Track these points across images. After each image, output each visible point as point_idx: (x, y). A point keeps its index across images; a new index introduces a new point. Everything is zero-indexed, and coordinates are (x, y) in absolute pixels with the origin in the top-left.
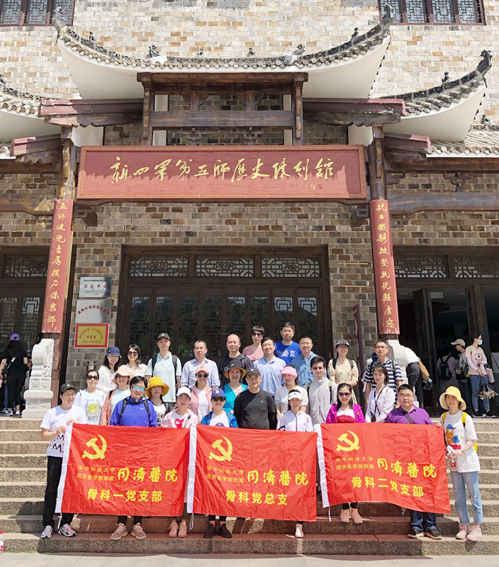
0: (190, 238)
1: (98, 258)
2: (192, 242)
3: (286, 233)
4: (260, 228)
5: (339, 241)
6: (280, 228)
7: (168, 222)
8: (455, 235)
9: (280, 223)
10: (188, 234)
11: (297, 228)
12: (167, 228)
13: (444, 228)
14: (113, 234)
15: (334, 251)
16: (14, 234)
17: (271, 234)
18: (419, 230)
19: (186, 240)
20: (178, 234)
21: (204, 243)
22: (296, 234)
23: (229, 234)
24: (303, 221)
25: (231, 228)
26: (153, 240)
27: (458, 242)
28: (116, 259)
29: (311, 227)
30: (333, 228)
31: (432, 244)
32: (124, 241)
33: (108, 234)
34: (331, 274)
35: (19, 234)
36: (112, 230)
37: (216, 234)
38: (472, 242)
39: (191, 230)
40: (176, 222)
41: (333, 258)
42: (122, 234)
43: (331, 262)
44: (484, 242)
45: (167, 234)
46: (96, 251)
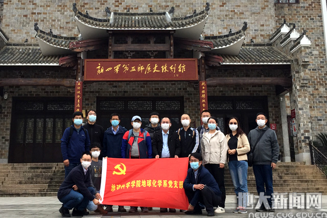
0: (126, 94)
1: (87, 102)
3: (166, 91)
4: (155, 89)
5: (188, 94)
6: (164, 89)
7: (116, 87)
8: (237, 92)
9: (164, 87)
10: (125, 92)
11: (171, 89)
12: (115, 89)
13: (232, 89)
14: (93, 92)
15: (186, 99)
16: (51, 92)
17: (160, 92)
18: (221, 90)
19: (124, 95)
20: (120, 92)
21: (131, 95)
22: (170, 92)
23: (142, 92)
24: (173, 86)
25: (143, 89)
26: (110, 94)
27: (238, 94)
28: (94, 102)
29: (177, 89)
30: (186, 89)
31: (227, 95)
32: (97, 95)
33: (91, 92)
34: (185, 108)
35: (53, 92)
36: (92, 90)
37: (136, 92)
38: (243, 94)
39: (126, 90)
40: (119, 87)
41: (186, 101)
42: (97, 92)
43: (185, 103)
44: (248, 94)
45: (115, 92)
46: (86, 99)
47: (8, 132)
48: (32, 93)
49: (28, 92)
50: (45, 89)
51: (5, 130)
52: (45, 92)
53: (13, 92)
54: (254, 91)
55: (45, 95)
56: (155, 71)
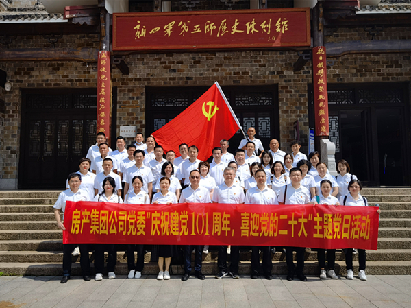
0: (189, 81)
1: (131, 95)
2: (190, 83)
3: (251, 77)
4: (234, 74)
5: (285, 81)
6: (248, 73)
7: (174, 71)
8: (361, 75)
9: (247, 70)
10: (188, 78)
11: (259, 73)
12: (173, 75)
13: (354, 71)
14: (139, 79)
15: (282, 87)
16: (77, 81)
17: (242, 78)
18: (337, 73)
19: (187, 83)
20: (181, 79)
21: (198, 84)
22: (258, 77)
23: (214, 78)
24: (262, 68)
25: (215, 74)
26: (165, 83)
27: (363, 80)
28: (142, 95)
29: (267, 73)
30: (282, 72)
31: (345, 82)
32: (146, 83)
33: (136, 80)
34: (280, 102)
35: (80, 80)
36: (138, 77)
37: (205, 78)
38: (372, 79)
39: (189, 76)
40: (179, 71)
41: (282, 92)
42: (146, 79)
43: (280, 94)
44: (380, 79)
45: (174, 79)
46: (130, 91)
47: (16, 140)
48: (49, 81)
49: (43, 81)
50: (67, 76)
51: (10, 137)
52: (68, 81)
53: (21, 81)
54: (389, 74)
55: (68, 85)
56: (234, 31)
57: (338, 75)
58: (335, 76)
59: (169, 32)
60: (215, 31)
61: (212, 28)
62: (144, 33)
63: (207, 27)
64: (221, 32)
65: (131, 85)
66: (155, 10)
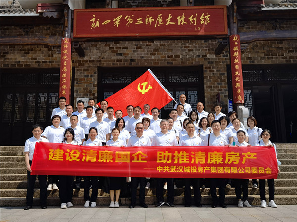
0: (132, 63)
1: (86, 73)
2: (133, 64)
3: (182, 59)
4: (168, 57)
5: (209, 63)
6: (179, 56)
7: (121, 54)
8: (268, 58)
9: (179, 54)
10: (131, 60)
11: (188, 56)
12: (119, 57)
13: (263, 55)
14: (93, 61)
15: (206, 68)
16: (43, 62)
17: (175, 60)
18: (250, 56)
19: (130, 64)
20: (126, 61)
21: (139, 65)
22: (187, 60)
23: (152, 60)
24: (191, 53)
25: (153, 57)
26: (113, 64)
27: (270, 62)
28: (95, 73)
29: (195, 56)
30: (206, 56)
31: (256, 63)
32: (98, 64)
33: (90, 61)
34: (205, 79)
35: (45, 62)
36: (92, 59)
37: (145, 60)
38: (277, 61)
39: (133, 58)
40: (125, 54)
41: (206, 71)
42: (98, 61)
43: (205, 73)
44: (284, 61)
45: (120, 61)
46: (85, 70)
48: (21, 63)
49: (16, 62)
50: (35, 59)
52: (36, 62)
54: (290, 58)
55: (35, 65)
56: (168, 23)
57: (251, 58)
58: (248, 59)
59: (117, 23)
60: (153, 23)
61: (151, 21)
62: (98, 24)
63: (147, 20)
64: (158, 23)
65: (86, 65)
66: (106, 7)
